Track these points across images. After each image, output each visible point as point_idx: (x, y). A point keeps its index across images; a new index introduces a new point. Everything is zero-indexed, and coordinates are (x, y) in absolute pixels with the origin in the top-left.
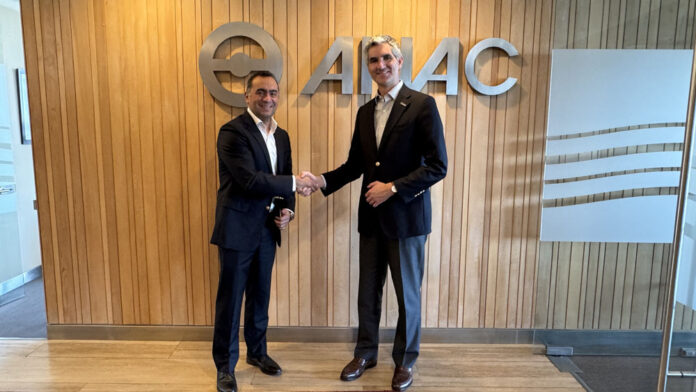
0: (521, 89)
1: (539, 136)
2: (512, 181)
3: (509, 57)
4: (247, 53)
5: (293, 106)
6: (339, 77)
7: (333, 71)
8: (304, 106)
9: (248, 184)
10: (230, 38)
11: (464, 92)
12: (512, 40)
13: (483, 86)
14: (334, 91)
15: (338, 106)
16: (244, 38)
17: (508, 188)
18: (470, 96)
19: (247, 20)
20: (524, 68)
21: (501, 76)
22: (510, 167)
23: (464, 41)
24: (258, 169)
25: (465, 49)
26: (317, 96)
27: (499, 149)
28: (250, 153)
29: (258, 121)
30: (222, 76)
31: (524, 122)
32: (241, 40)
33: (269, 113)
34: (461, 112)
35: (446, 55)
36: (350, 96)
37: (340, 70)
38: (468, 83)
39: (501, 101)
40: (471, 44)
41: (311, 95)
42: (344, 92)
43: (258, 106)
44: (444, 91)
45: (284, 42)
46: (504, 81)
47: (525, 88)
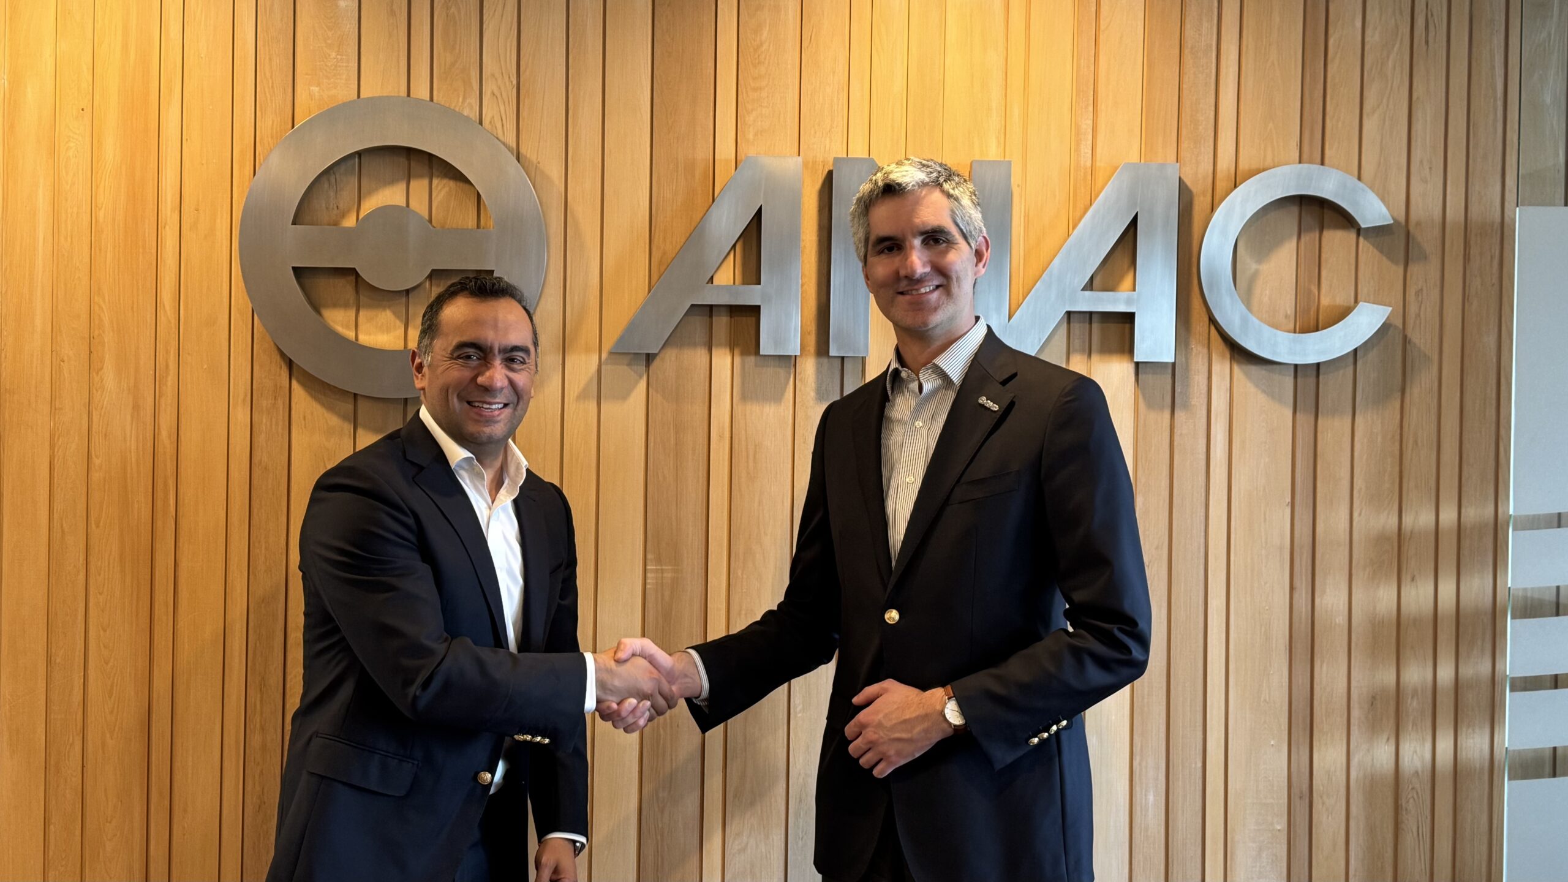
0: (1406, 340)
1: (1477, 512)
2: (1387, 677)
3: (1359, 231)
4: (419, 205)
5: (583, 396)
6: (750, 296)
7: (726, 276)
8: (624, 396)
9: (414, 689)
10: (359, 154)
11: (1198, 352)
12: (1368, 169)
13: (1267, 330)
14: (733, 345)
15: (744, 398)
16: (409, 153)
17: (1373, 700)
18: (1222, 367)
19: (421, 91)
20: (1415, 269)
21: (1330, 296)
22: (1376, 625)
23: (1197, 174)
24: (452, 630)
25: (1200, 204)
26: (668, 362)
27: (1333, 559)
28: (424, 569)
29: (456, 453)
30: (324, 286)
31: (1421, 460)
32: (402, 161)
33: (498, 429)
34: (1189, 424)
35: (1134, 221)
36: (788, 361)
37: (752, 273)
38: (1212, 321)
39: (1335, 387)
40: (1221, 185)
41: (649, 358)
42: (766, 348)
43: (455, 402)
44: (1127, 347)
45: (554, 170)
46: (1341, 314)
47: (1422, 339)
